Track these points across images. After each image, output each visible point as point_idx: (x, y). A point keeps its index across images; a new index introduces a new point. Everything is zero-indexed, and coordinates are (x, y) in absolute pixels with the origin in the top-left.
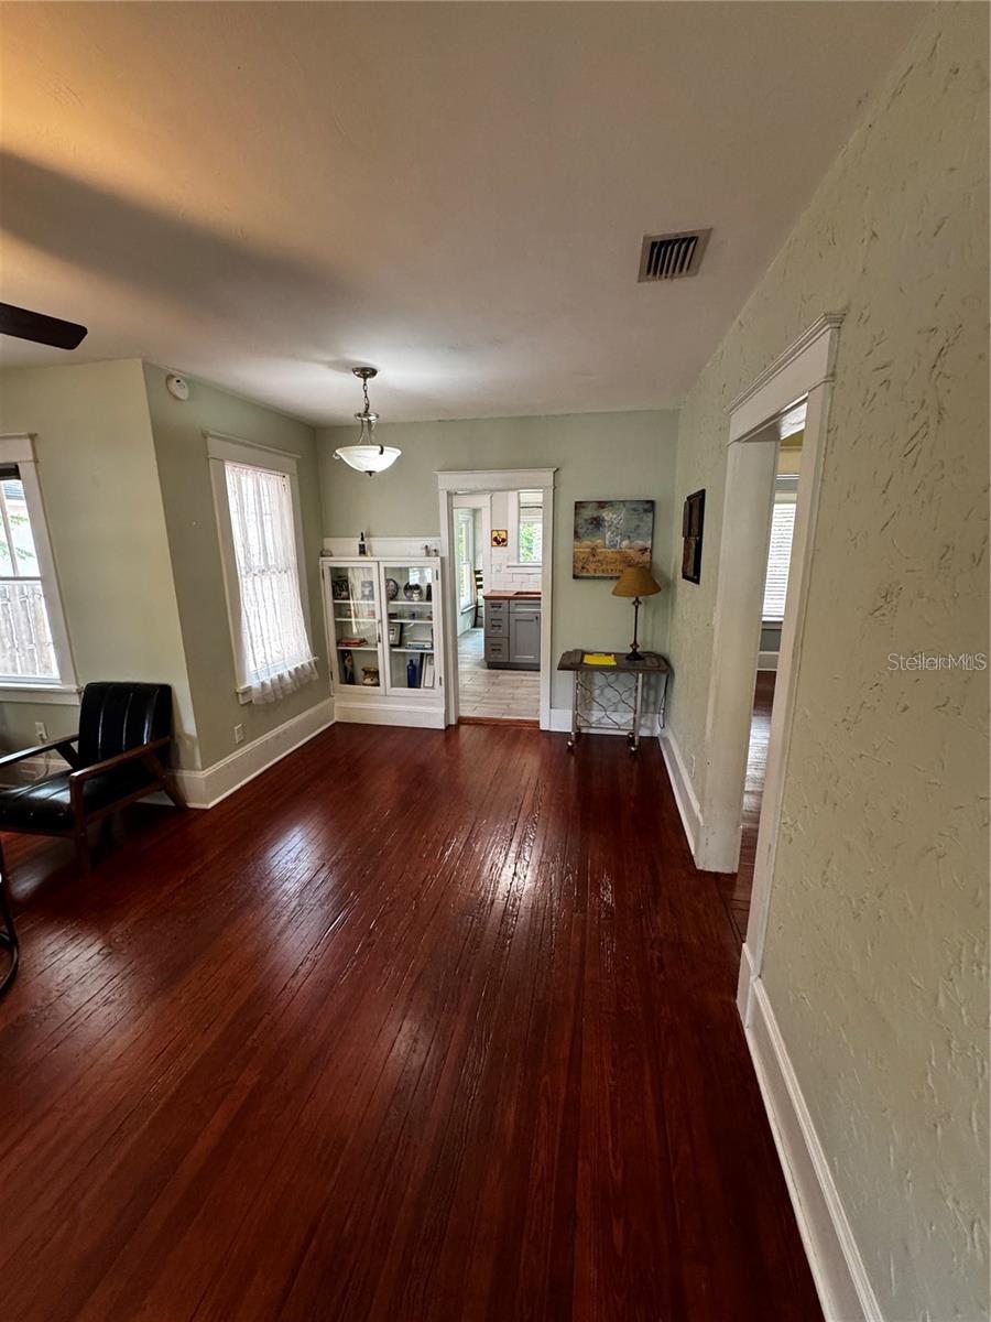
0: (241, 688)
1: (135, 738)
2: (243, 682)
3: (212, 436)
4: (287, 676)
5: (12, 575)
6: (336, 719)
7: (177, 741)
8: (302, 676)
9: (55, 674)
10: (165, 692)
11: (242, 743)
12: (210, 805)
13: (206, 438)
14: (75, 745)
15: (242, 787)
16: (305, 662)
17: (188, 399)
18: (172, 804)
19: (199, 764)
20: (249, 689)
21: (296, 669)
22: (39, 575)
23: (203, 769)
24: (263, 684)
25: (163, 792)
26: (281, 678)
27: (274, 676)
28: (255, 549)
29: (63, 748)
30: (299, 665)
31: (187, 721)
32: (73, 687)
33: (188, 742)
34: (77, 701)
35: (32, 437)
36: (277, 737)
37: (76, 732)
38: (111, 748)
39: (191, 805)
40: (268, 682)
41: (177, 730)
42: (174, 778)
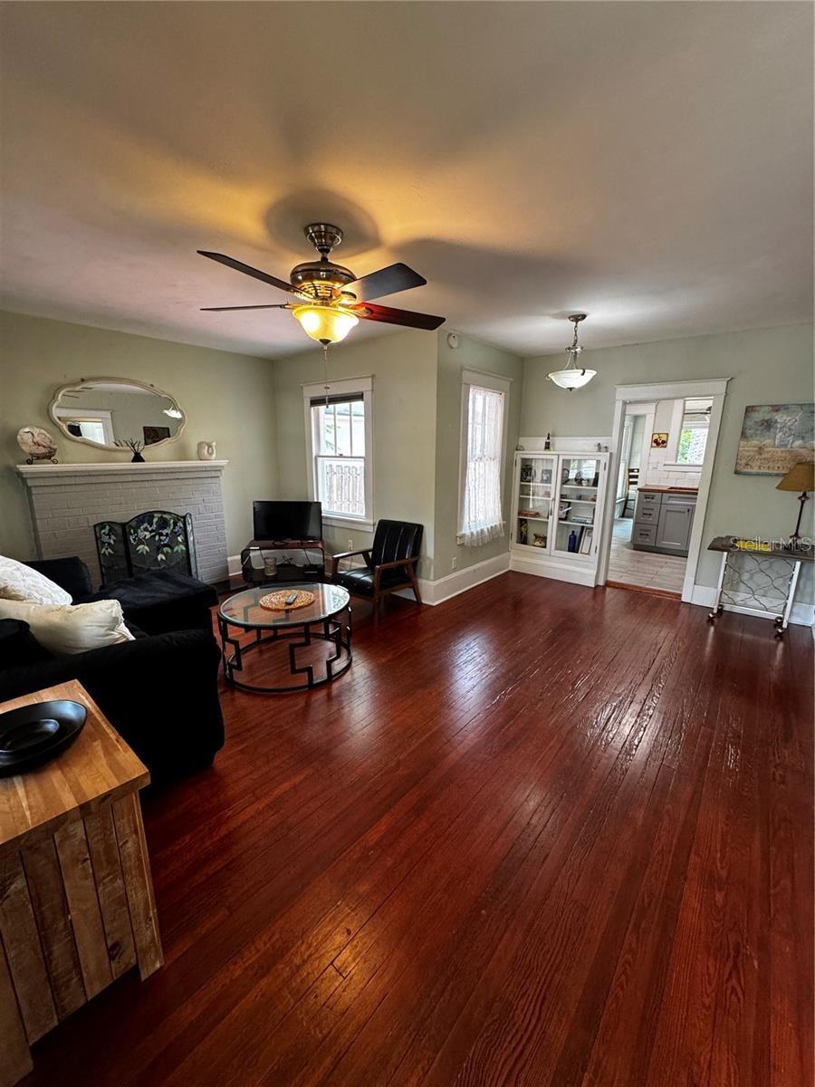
0: (459, 534)
1: (401, 556)
2: (461, 530)
3: (467, 370)
4: (486, 530)
5: (350, 455)
6: (510, 568)
7: (421, 560)
8: (494, 533)
9: (364, 514)
10: (420, 528)
11: (455, 570)
12: (435, 604)
13: (462, 371)
14: (370, 554)
16: (497, 523)
17: (458, 348)
18: (415, 599)
19: (432, 577)
20: (464, 535)
21: (492, 527)
22: (363, 455)
23: (434, 580)
24: (472, 533)
25: (411, 590)
26: (482, 531)
27: (479, 529)
28: (479, 443)
29: (365, 553)
30: (493, 525)
31: (429, 547)
32: (371, 522)
33: (428, 562)
34: (372, 530)
35: (373, 377)
36: (475, 571)
37: (371, 547)
38: (388, 559)
39: (424, 601)
40: (475, 533)
41: (423, 553)
42: (417, 583)
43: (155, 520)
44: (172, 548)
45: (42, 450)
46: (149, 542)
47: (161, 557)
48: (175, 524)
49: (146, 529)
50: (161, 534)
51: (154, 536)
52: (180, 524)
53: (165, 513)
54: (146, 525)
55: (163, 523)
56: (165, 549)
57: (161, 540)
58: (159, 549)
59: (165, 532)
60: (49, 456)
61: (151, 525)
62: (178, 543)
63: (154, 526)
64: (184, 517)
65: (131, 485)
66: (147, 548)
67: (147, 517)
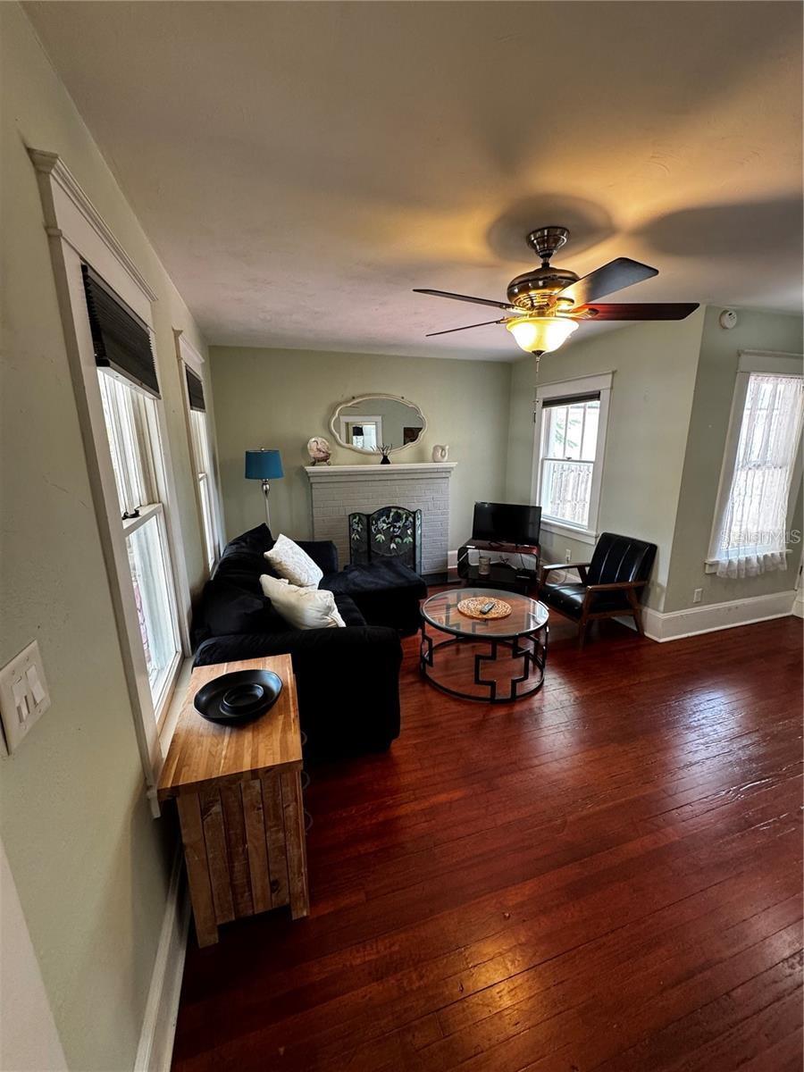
0: (711, 560)
1: (624, 577)
2: (713, 555)
3: (747, 353)
4: (754, 561)
5: (578, 459)
6: (793, 612)
7: (650, 586)
8: (769, 563)
9: (585, 523)
10: (652, 549)
11: (698, 604)
12: (662, 640)
13: (739, 355)
14: (587, 569)
15: (688, 637)
16: (777, 552)
18: (635, 629)
19: (662, 608)
20: (716, 564)
21: (765, 557)
22: (593, 460)
23: (664, 612)
24: (730, 562)
25: (632, 618)
26: (748, 560)
27: (742, 557)
29: (581, 568)
30: (769, 553)
31: (662, 574)
32: (594, 533)
33: (658, 589)
34: (593, 542)
35: (613, 373)
36: (730, 609)
37: (590, 561)
38: (608, 578)
39: (647, 634)
40: (736, 562)
41: (653, 578)
42: (641, 611)
43: (392, 514)
44: (402, 540)
45: (322, 455)
46: (386, 532)
47: (393, 546)
48: (407, 519)
49: (384, 522)
50: (395, 527)
51: (390, 528)
52: (411, 519)
53: (399, 508)
54: (384, 518)
55: (398, 517)
56: (398, 540)
57: (394, 532)
58: (392, 539)
59: (398, 525)
60: (325, 459)
61: (388, 517)
62: (407, 535)
63: (391, 519)
64: (414, 513)
65: (378, 483)
66: (383, 537)
67: (385, 511)
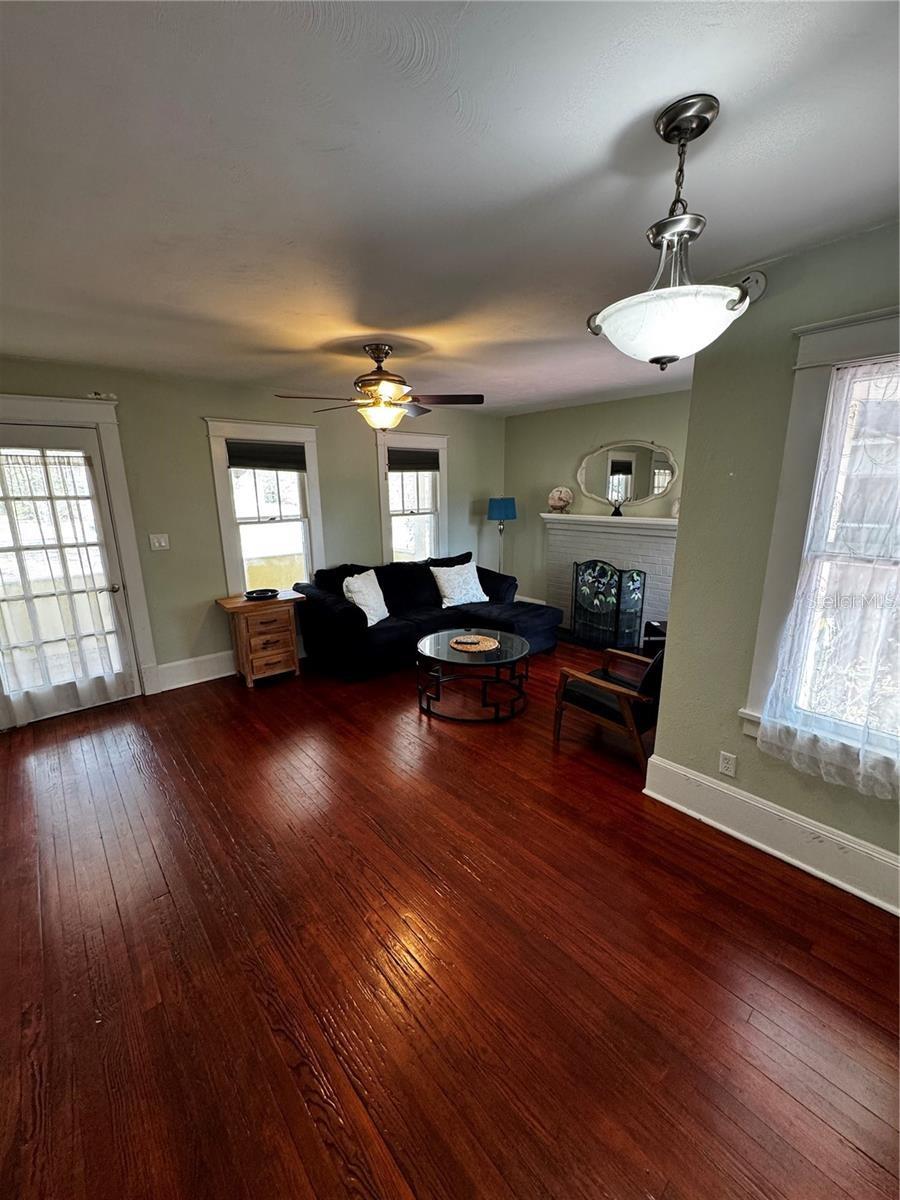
0: (749, 712)
2: (754, 704)
13: (799, 338)
43: (598, 568)
44: (606, 598)
46: (591, 586)
47: (596, 602)
48: (612, 576)
49: (590, 574)
50: (600, 582)
51: (594, 582)
52: (616, 578)
53: (605, 563)
54: (590, 571)
55: (603, 573)
56: (601, 597)
57: (599, 587)
58: (597, 594)
59: (603, 581)
60: (563, 507)
61: (594, 572)
62: (610, 594)
63: (597, 573)
64: (621, 572)
66: (588, 590)
67: (592, 564)
